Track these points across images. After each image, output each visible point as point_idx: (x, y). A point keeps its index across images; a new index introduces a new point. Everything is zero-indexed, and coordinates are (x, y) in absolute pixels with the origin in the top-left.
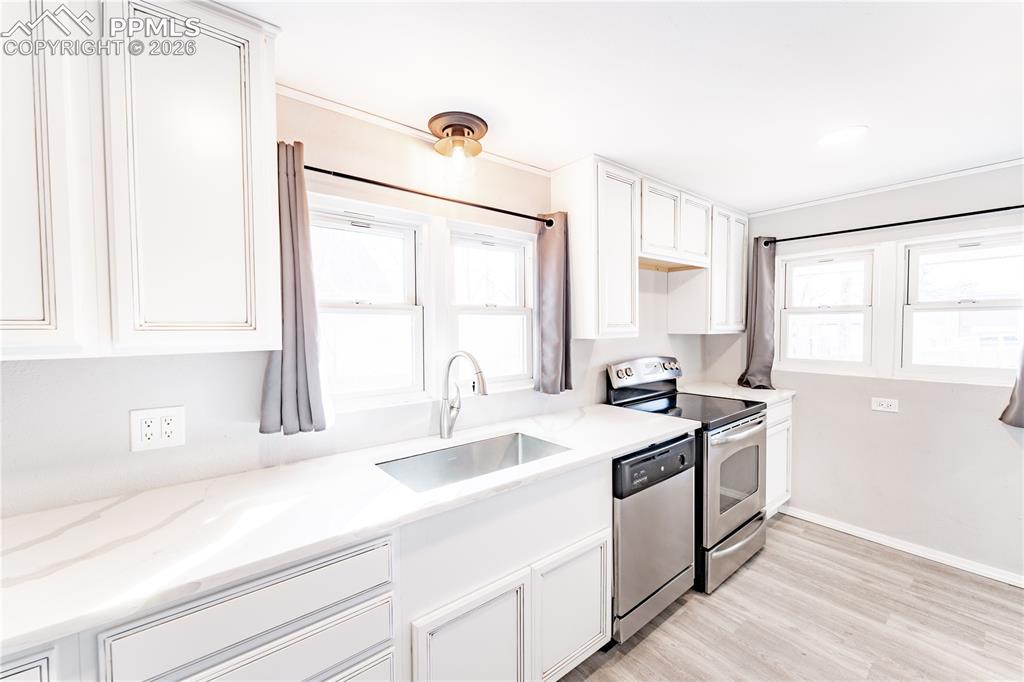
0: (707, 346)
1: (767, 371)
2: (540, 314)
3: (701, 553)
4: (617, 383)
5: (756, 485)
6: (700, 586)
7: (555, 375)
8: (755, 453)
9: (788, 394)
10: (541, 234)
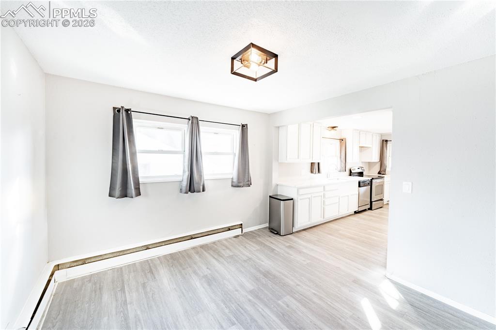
0: (370, 164)
1: (385, 171)
2: (341, 157)
3: (371, 202)
4: (352, 171)
5: (382, 193)
6: (370, 209)
7: (344, 169)
8: (382, 186)
9: (389, 176)
10: (341, 142)
